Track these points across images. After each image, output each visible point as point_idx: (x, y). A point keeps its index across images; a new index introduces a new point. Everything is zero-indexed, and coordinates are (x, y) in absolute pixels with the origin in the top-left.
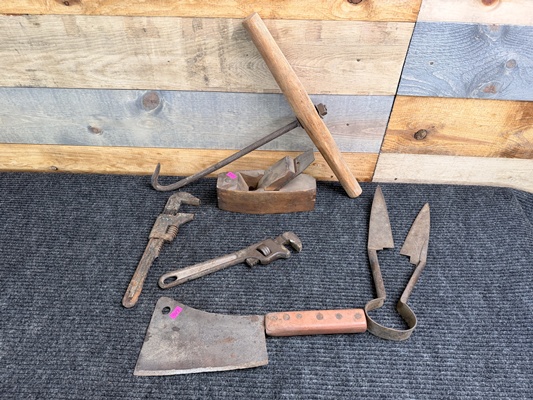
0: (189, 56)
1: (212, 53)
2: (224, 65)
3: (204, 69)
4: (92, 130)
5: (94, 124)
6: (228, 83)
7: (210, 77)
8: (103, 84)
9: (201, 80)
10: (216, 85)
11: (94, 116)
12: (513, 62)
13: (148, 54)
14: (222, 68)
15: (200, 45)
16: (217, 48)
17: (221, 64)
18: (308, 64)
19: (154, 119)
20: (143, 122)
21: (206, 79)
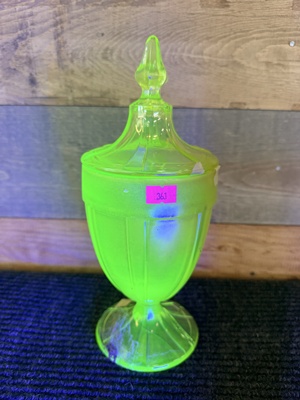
0: (5, 39)
1: (43, 31)
2: (63, 54)
3: (30, 62)
6: (70, 88)
7: (40, 79)
9: (25, 85)
10: (48, 92)
14: (60, 60)
15: (24, 17)
16: (51, 22)
17: (59, 53)
18: (206, 51)
21: (33, 81)
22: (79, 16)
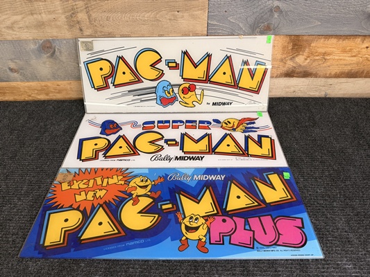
0: (67, 14)
1: (81, 11)
2: (91, 19)
3: (78, 22)
4: (11, 70)
5: (12, 65)
6: (96, 32)
7: (83, 29)
8: (14, 36)
9: (78, 31)
10: (88, 34)
11: (11, 60)
12: (278, 7)
13: (40, 14)
14: (90, 21)
15: (73, 6)
16: (84, 7)
17: (89, 19)
18: (146, 16)
19: (51, 60)
20: (44, 63)
21: (81, 30)
22: (94, 5)
